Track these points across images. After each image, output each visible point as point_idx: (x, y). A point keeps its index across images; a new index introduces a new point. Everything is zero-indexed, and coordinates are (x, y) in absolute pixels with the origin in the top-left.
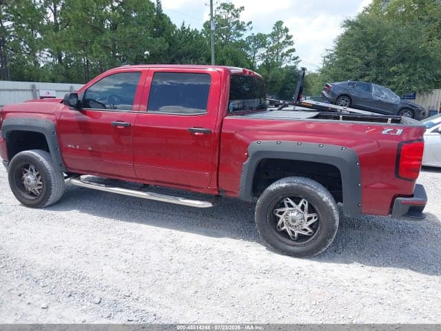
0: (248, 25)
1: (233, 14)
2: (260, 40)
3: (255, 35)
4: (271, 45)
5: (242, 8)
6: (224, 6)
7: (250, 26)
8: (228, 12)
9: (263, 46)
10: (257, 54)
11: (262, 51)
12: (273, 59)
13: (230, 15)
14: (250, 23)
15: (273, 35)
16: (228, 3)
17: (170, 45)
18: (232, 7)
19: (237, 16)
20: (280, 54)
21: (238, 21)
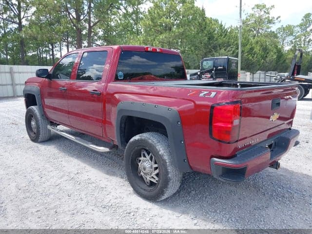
0: (277, 19)
1: (265, 12)
2: (289, 30)
3: (284, 26)
4: (299, 34)
5: (273, 6)
6: (258, 6)
7: (279, 19)
8: (261, 10)
9: (291, 34)
10: (286, 41)
11: (291, 38)
12: (300, 44)
13: (262, 13)
14: (279, 17)
15: (301, 26)
16: (261, 4)
17: (209, 39)
18: (264, 6)
19: (268, 13)
20: (307, 40)
21: (269, 17)
